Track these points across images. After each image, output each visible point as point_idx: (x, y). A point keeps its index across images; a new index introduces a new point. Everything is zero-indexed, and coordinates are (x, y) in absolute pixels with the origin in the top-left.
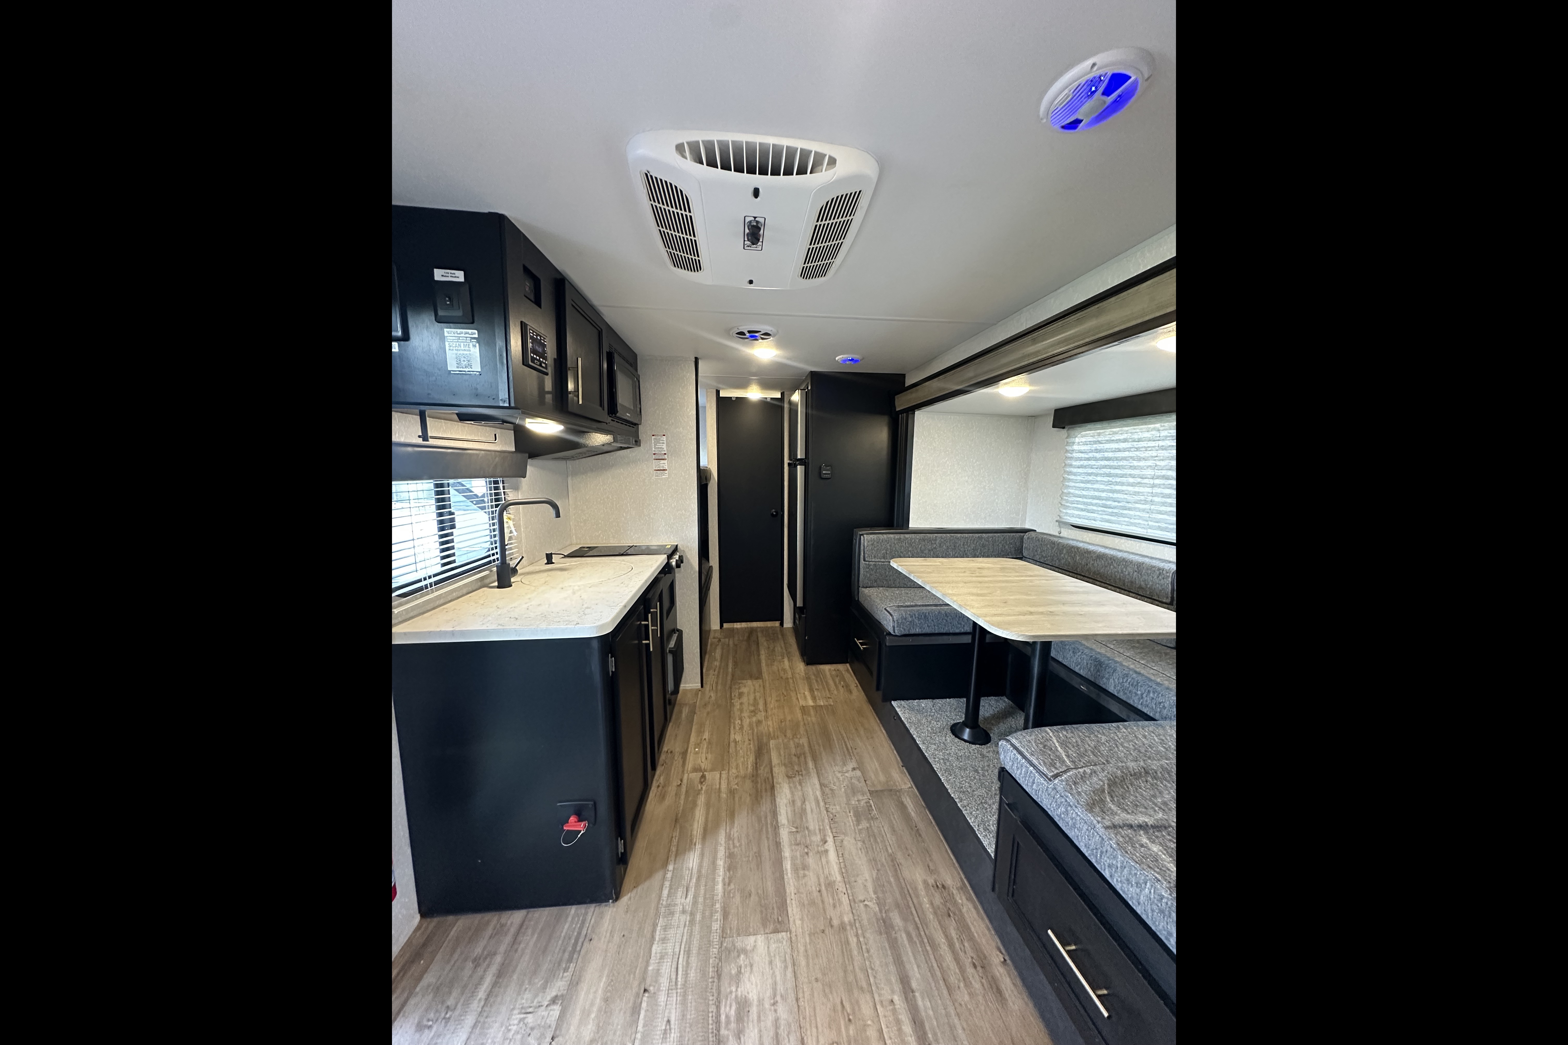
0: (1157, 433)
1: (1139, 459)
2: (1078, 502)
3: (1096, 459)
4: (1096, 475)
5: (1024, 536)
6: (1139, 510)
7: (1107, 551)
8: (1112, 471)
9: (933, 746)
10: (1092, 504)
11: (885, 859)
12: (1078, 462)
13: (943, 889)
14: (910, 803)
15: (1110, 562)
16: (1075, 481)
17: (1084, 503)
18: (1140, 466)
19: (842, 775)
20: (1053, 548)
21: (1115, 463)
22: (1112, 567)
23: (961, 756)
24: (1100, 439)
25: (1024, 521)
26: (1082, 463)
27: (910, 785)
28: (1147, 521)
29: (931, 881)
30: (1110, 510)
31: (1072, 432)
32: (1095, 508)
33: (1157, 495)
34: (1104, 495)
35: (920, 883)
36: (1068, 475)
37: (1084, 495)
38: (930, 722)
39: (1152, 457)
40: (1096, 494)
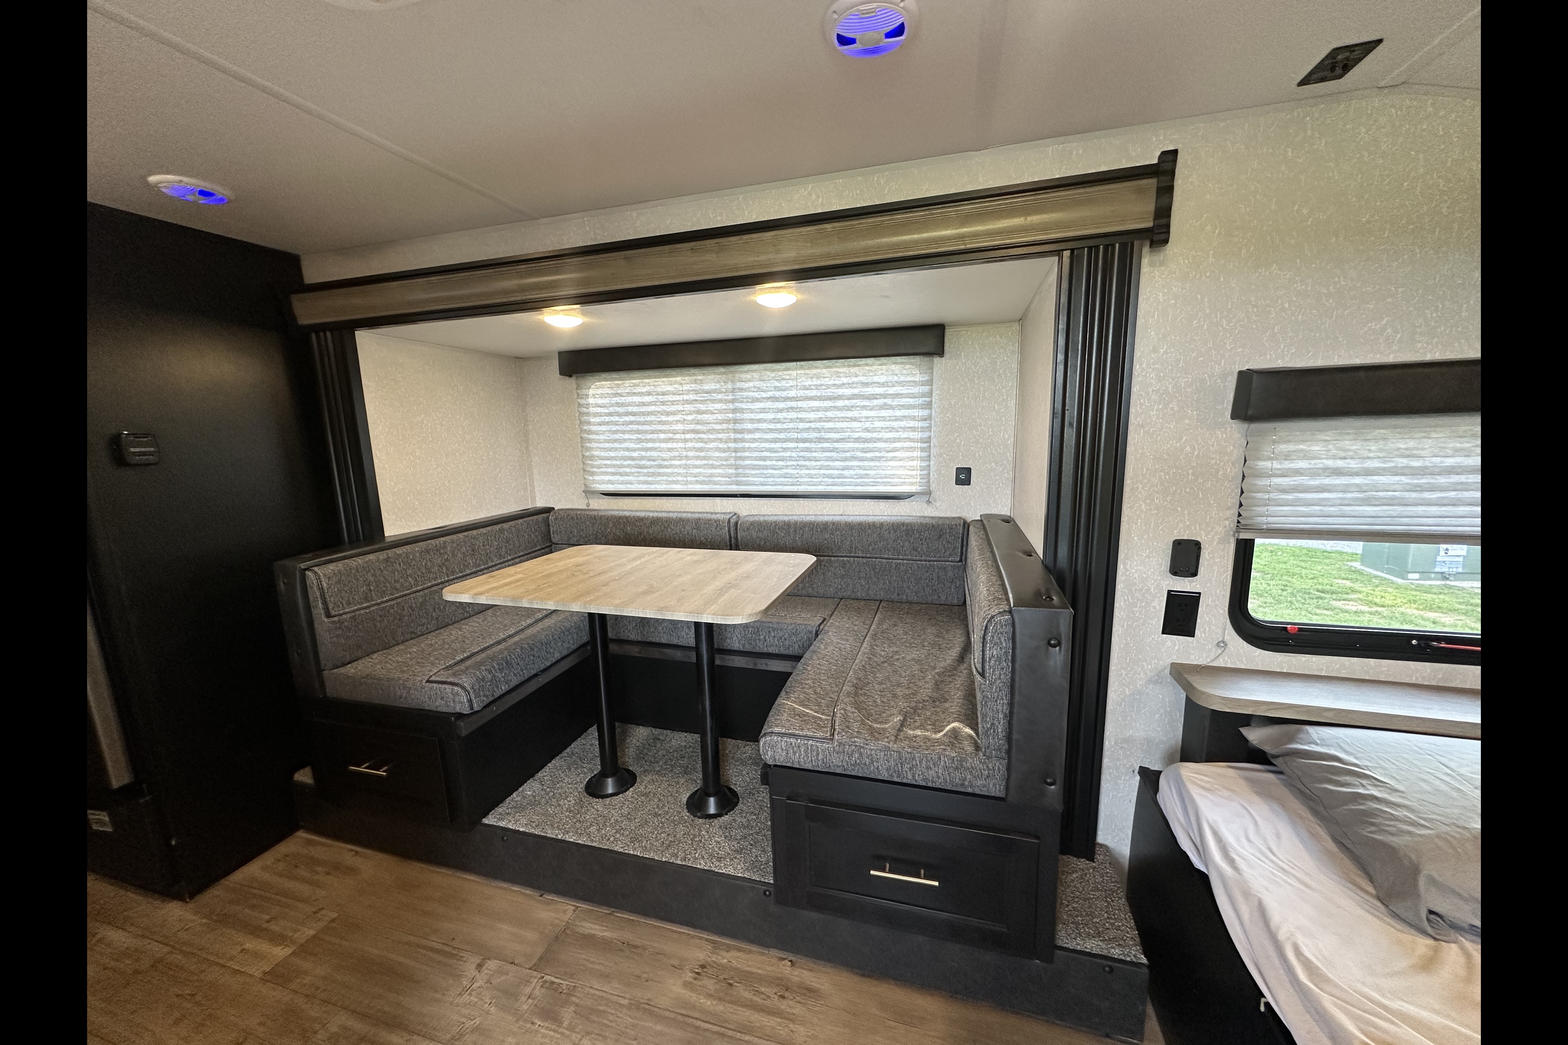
0: (680, 386)
1: (668, 414)
2: (606, 466)
3: (619, 415)
4: (624, 432)
5: (548, 518)
6: (676, 466)
7: (660, 515)
8: (640, 428)
9: (593, 829)
10: (624, 466)
11: (630, 1017)
12: (597, 418)
13: (705, 970)
14: (591, 926)
15: (666, 525)
16: (599, 441)
17: (614, 466)
18: (668, 421)
19: (470, 994)
20: (594, 524)
21: (642, 419)
22: (669, 530)
23: (629, 813)
24: (619, 391)
25: (533, 499)
26: (602, 419)
27: (573, 908)
28: (686, 477)
29: (689, 976)
30: (645, 471)
31: (582, 382)
32: (628, 470)
33: (690, 449)
34: (635, 454)
35: (684, 992)
36: (588, 434)
37: (612, 457)
38: (559, 805)
39: (679, 411)
40: (627, 454)
